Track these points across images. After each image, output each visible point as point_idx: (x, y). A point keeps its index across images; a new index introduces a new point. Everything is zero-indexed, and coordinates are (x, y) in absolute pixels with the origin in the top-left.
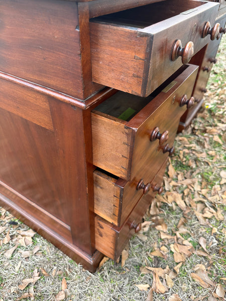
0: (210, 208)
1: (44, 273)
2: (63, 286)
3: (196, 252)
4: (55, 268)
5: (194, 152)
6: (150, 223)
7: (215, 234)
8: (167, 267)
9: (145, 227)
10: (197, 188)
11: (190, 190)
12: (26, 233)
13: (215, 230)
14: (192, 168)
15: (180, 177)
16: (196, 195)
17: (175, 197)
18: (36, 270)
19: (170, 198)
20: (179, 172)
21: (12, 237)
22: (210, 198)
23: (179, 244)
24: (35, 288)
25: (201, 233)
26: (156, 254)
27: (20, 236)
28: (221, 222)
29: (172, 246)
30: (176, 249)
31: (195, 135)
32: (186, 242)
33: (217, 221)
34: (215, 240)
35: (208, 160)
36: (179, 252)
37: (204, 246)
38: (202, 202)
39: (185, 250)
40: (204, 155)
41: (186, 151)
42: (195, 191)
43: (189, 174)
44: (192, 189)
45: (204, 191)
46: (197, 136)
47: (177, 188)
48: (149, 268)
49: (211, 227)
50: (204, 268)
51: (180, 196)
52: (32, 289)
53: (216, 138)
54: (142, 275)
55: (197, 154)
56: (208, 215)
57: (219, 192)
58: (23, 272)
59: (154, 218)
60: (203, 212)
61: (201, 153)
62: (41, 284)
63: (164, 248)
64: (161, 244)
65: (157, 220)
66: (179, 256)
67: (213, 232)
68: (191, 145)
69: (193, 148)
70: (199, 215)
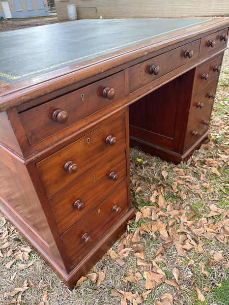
0: (191, 240)
1: (32, 284)
2: (45, 297)
3: (167, 282)
4: (42, 281)
5: (187, 184)
6: (130, 249)
7: (191, 266)
8: (137, 293)
9: (125, 253)
10: (183, 219)
11: (176, 220)
12: (25, 249)
13: (192, 262)
14: (182, 200)
15: (169, 208)
16: (182, 226)
17: (160, 227)
18: (26, 281)
19: (155, 228)
20: (169, 203)
21: (14, 251)
22: (194, 231)
23: (153, 272)
24: (23, 296)
25: (177, 263)
26: (129, 279)
27: (20, 252)
28: (200, 254)
29: (145, 273)
30: (149, 276)
31: (194, 166)
32: (159, 271)
33: (195, 253)
34: (190, 273)
35: (201, 192)
36: (150, 279)
37: (176, 276)
38: (185, 234)
39: (157, 279)
40: (198, 186)
41: (181, 182)
42: (180, 222)
43: (178, 204)
44: (178, 220)
45: (189, 223)
46: (196, 167)
47: (164, 218)
48: (120, 291)
49: (189, 258)
50: (171, 297)
51: (164, 226)
52: (20, 297)
53: (214, 170)
54: (113, 297)
55: (190, 186)
56: (188, 246)
57: (204, 225)
58: (16, 282)
59: (135, 245)
60: (184, 243)
61: (196, 184)
62: (28, 294)
63: (138, 274)
64: (136, 270)
65: (137, 247)
66: (150, 283)
67: (190, 264)
68: (186, 177)
69: (187, 180)
70: (179, 246)
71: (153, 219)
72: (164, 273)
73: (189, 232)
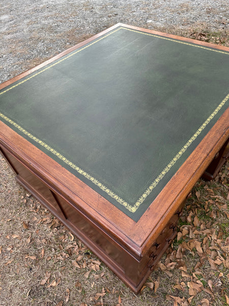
0: (221, 256)
1: (108, 291)
2: (119, 301)
3: (205, 290)
4: (114, 288)
5: (217, 204)
6: (175, 263)
7: (221, 277)
8: (184, 298)
9: (171, 266)
10: (214, 237)
11: (209, 238)
12: (95, 262)
13: (222, 274)
14: (213, 219)
15: (202, 227)
16: (212, 244)
17: (196, 245)
18: (103, 289)
19: (192, 245)
20: (202, 222)
21: (87, 264)
22: (222, 247)
23: (193, 282)
24: (104, 300)
25: (211, 275)
26: (176, 287)
27: (92, 264)
28: (227, 268)
29: (188, 283)
30: (191, 286)
31: (221, 184)
32: (198, 282)
33: (224, 267)
34: (220, 282)
35: (227, 211)
36: (193, 288)
37: (210, 286)
38: (216, 251)
39: (197, 287)
40: (225, 206)
41: (211, 201)
42: (212, 239)
43: (210, 223)
44: (210, 238)
45: (219, 241)
46: (223, 185)
47: (199, 236)
48: (172, 296)
49: (219, 271)
50: (208, 302)
51: (199, 243)
52: (102, 300)
54: (167, 301)
55: (219, 206)
56: (218, 262)
58: (96, 289)
59: (178, 260)
60: (215, 259)
61: (223, 204)
62: (106, 298)
63: (183, 283)
64: (181, 280)
65: (180, 262)
66: (193, 291)
67: (220, 276)
68: (216, 197)
69: (217, 200)
70: (212, 262)
71: (190, 237)
72: (202, 283)
73: (219, 249)
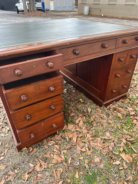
0: (87, 147)
1: (3, 144)
2: (6, 151)
3: (64, 163)
4: (8, 144)
6: (54, 142)
7: (80, 160)
8: (47, 163)
9: (51, 143)
10: (89, 136)
12: (7, 128)
13: (82, 158)
14: (93, 126)
15: (84, 128)
16: (86, 139)
17: (73, 136)
18: (1, 142)
19: (71, 136)
20: (85, 125)
21: (2, 128)
22: (92, 143)
23: (59, 156)
25: (74, 156)
26: (47, 156)
27: (5, 128)
28: (88, 156)
30: (56, 158)
31: (109, 110)
32: (63, 157)
33: (86, 154)
34: (78, 163)
35: (105, 125)
37: (69, 162)
38: (85, 143)
39: (60, 160)
40: (105, 121)
41: (97, 117)
42: (87, 137)
43: (90, 127)
44: (85, 136)
45: (91, 139)
46: (110, 111)
48: (40, 160)
49: (81, 156)
50: (62, 171)
51: (76, 136)
53: (119, 115)
54: (35, 161)
55: (101, 120)
56: (83, 150)
57: (98, 142)
59: (57, 141)
60: (82, 148)
63: (52, 155)
64: (52, 153)
66: (55, 161)
67: (80, 158)
68: (101, 114)
69: (101, 116)
70: (79, 148)
71: (72, 131)
72: (64, 159)
73: (88, 143)
